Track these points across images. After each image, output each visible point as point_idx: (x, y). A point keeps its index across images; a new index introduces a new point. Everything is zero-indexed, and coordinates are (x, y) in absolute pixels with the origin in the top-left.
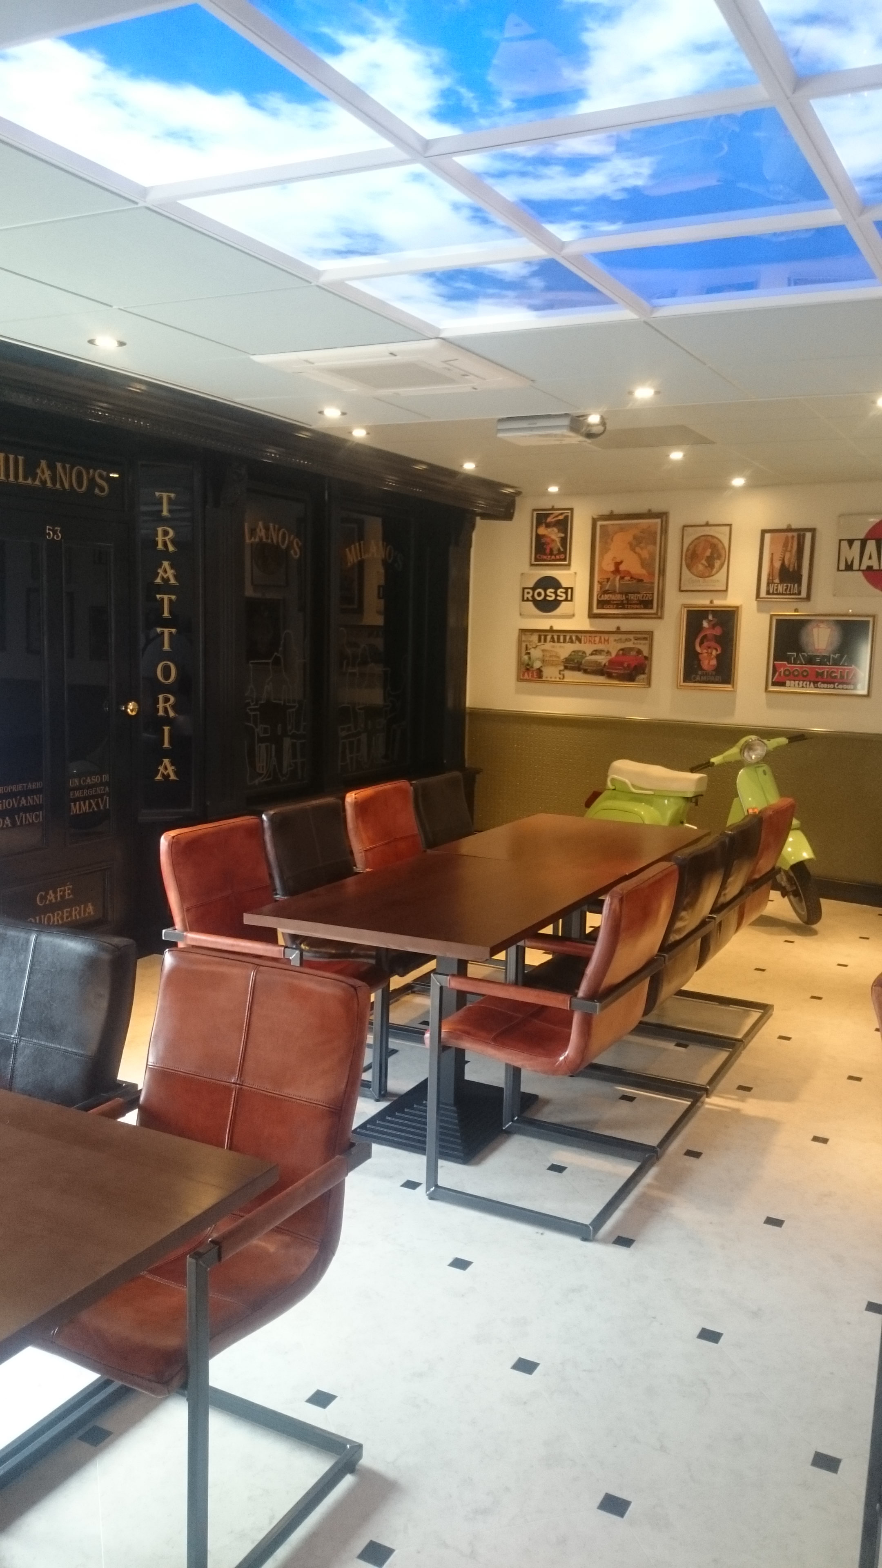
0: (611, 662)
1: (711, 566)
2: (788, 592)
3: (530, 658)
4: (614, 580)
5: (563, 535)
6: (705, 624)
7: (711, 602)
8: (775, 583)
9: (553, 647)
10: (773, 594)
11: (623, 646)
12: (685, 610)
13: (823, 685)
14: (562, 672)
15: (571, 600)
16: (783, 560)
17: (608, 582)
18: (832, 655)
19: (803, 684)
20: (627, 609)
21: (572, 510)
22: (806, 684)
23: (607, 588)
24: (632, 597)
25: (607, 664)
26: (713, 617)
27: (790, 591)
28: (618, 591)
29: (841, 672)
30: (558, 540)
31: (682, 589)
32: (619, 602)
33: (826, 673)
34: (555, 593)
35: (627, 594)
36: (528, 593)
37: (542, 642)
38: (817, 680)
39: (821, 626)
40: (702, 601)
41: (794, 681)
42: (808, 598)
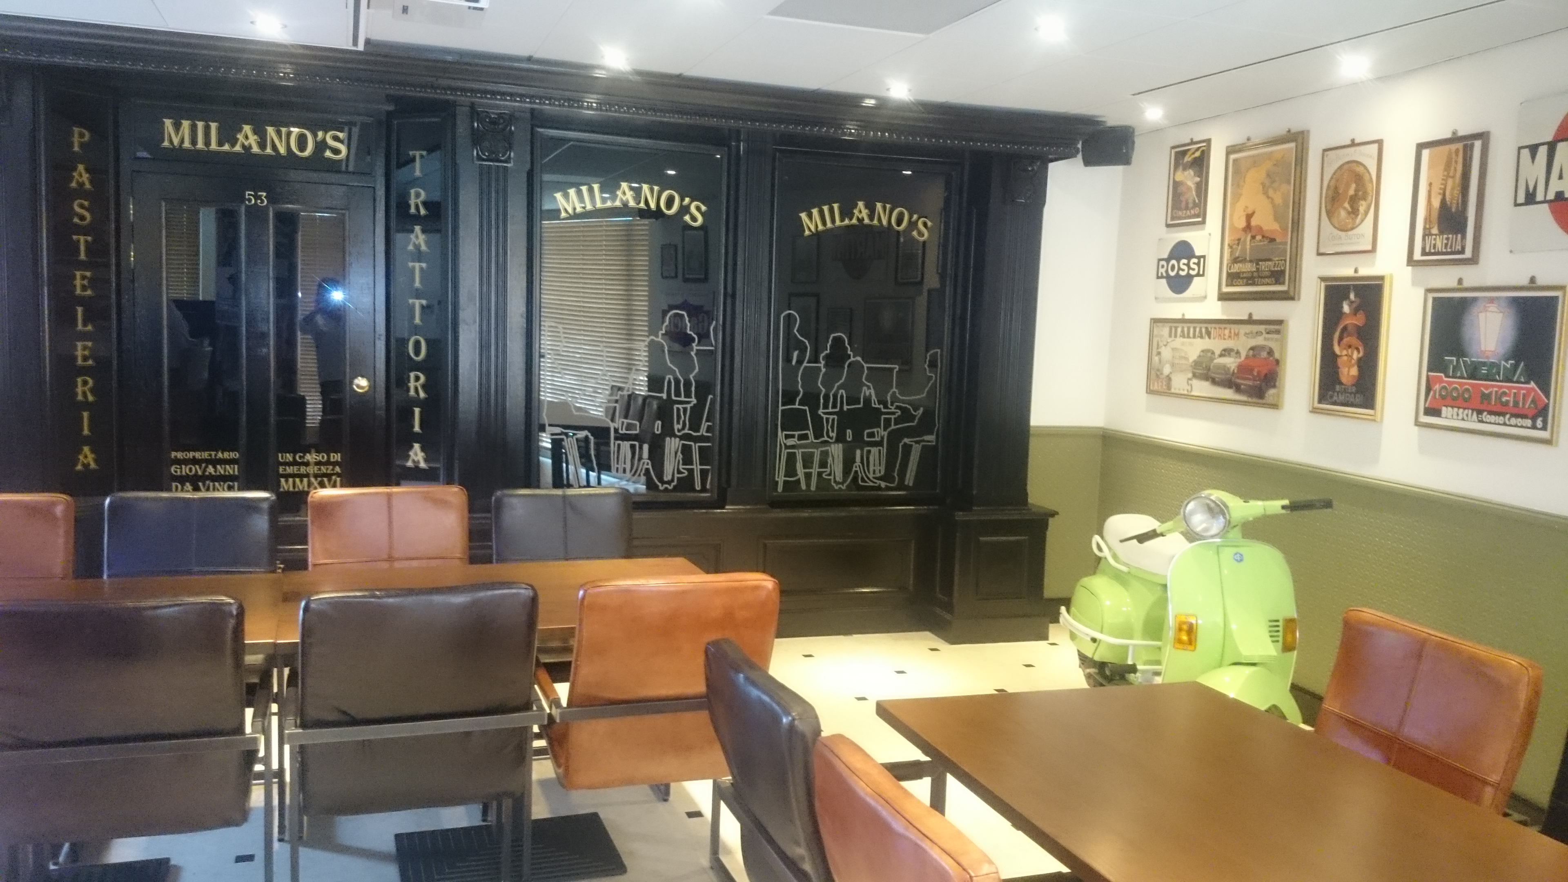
0: (1240, 367)
1: (1354, 212)
2: (1449, 250)
3: (1160, 361)
4: (1245, 239)
5: (1198, 179)
6: (1346, 308)
7: (1356, 271)
8: (1433, 235)
9: (1183, 344)
10: (1430, 254)
11: (1253, 342)
12: (1323, 284)
13: (1489, 416)
14: (1190, 382)
15: (1203, 275)
16: (1444, 195)
17: (1238, 244)
18: (1503, 362)
19: (1463, 413)
20: (1257, 285)
21: (1208, 141)
22: (1467, 415)
23: (1237, 255)
24: (1264, 266)
25: (1236, 371)
26: (1356, 296)
27: (1451, 247)
28: (1248, 259)
29: (1515, 394)
30: (1193, 186)
31: (1322, 250)
32: (1250, 275)
33: (1494, 393)
34: (1188, 265)
35: (1258, 261)
36: (1163, 266)
37: (1173, 338)
38: (1482, 408)
39: (1490, 309)
40: (1344, 269)
41: (1452, 407)
42: (1474, 260)
